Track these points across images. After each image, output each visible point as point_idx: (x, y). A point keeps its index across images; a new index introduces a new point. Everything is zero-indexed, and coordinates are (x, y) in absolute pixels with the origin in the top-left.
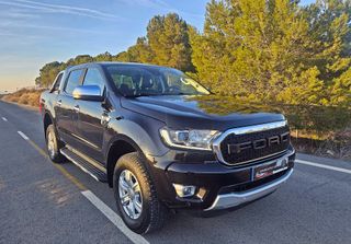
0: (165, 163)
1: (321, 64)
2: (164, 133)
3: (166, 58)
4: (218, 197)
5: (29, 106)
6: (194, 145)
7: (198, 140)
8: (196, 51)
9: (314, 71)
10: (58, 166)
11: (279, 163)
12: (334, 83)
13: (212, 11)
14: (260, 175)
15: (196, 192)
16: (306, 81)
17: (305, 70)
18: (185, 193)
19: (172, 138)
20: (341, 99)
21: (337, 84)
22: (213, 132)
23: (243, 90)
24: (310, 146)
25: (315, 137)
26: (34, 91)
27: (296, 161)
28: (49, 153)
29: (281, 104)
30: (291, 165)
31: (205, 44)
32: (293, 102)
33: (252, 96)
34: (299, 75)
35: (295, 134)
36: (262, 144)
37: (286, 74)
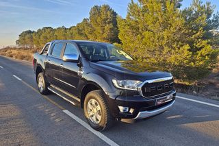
0: (114, 96)
1: (191, 43)
2: (115, 82)
3: (101, 32)
4: (140, 113)
5: (13, 59)
6: (129, 87)
7: (131, 85)
8: (122, 31)
9: (187, 47)
10: (45, 97)
11: (168, 97)
12: (197, 54)
13: (131, 8)
14: (159, 103)
15: (129, 110)
16: (183, 52)
17: (182, 46)
18: (124, 111)
19: (118, 84)
20: (201, 63)
21: (199, 55)
22: (138, 82)
23: (148, 55)
24: (184, 89)
25: (187, 83)
26: (15, 49)
27: (177, 97)
28: (39, 89)
29: (169, 64)
30: (174, 98)
31: (127, 27)
32: (176, 63)
33: (153, 59)
34: (179, 49)
35: (176, 81)
36: (161, 88)
37: (172, 47)
